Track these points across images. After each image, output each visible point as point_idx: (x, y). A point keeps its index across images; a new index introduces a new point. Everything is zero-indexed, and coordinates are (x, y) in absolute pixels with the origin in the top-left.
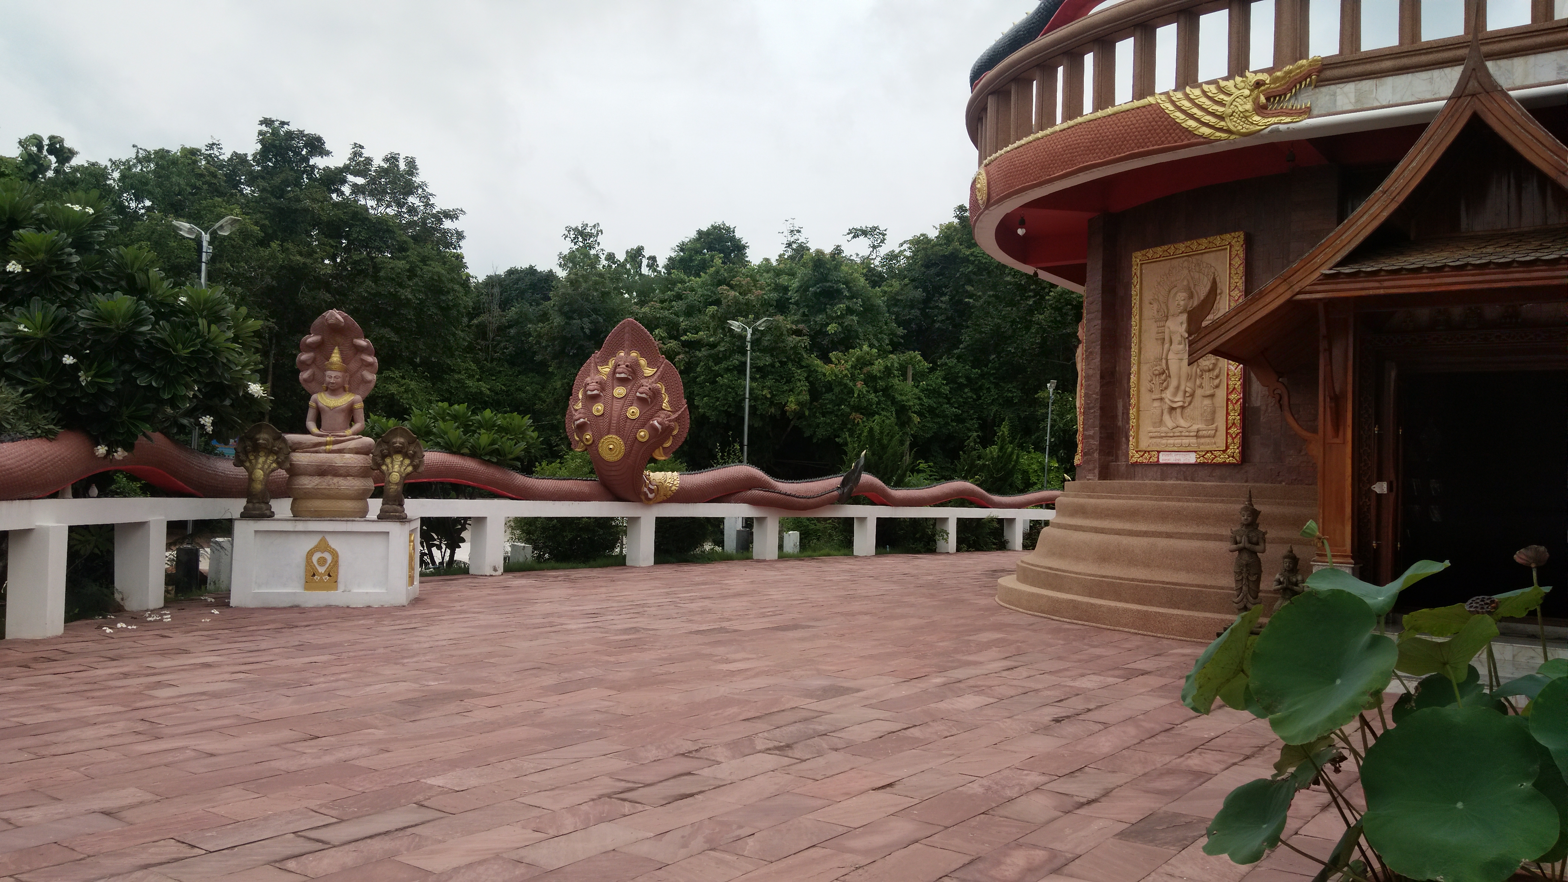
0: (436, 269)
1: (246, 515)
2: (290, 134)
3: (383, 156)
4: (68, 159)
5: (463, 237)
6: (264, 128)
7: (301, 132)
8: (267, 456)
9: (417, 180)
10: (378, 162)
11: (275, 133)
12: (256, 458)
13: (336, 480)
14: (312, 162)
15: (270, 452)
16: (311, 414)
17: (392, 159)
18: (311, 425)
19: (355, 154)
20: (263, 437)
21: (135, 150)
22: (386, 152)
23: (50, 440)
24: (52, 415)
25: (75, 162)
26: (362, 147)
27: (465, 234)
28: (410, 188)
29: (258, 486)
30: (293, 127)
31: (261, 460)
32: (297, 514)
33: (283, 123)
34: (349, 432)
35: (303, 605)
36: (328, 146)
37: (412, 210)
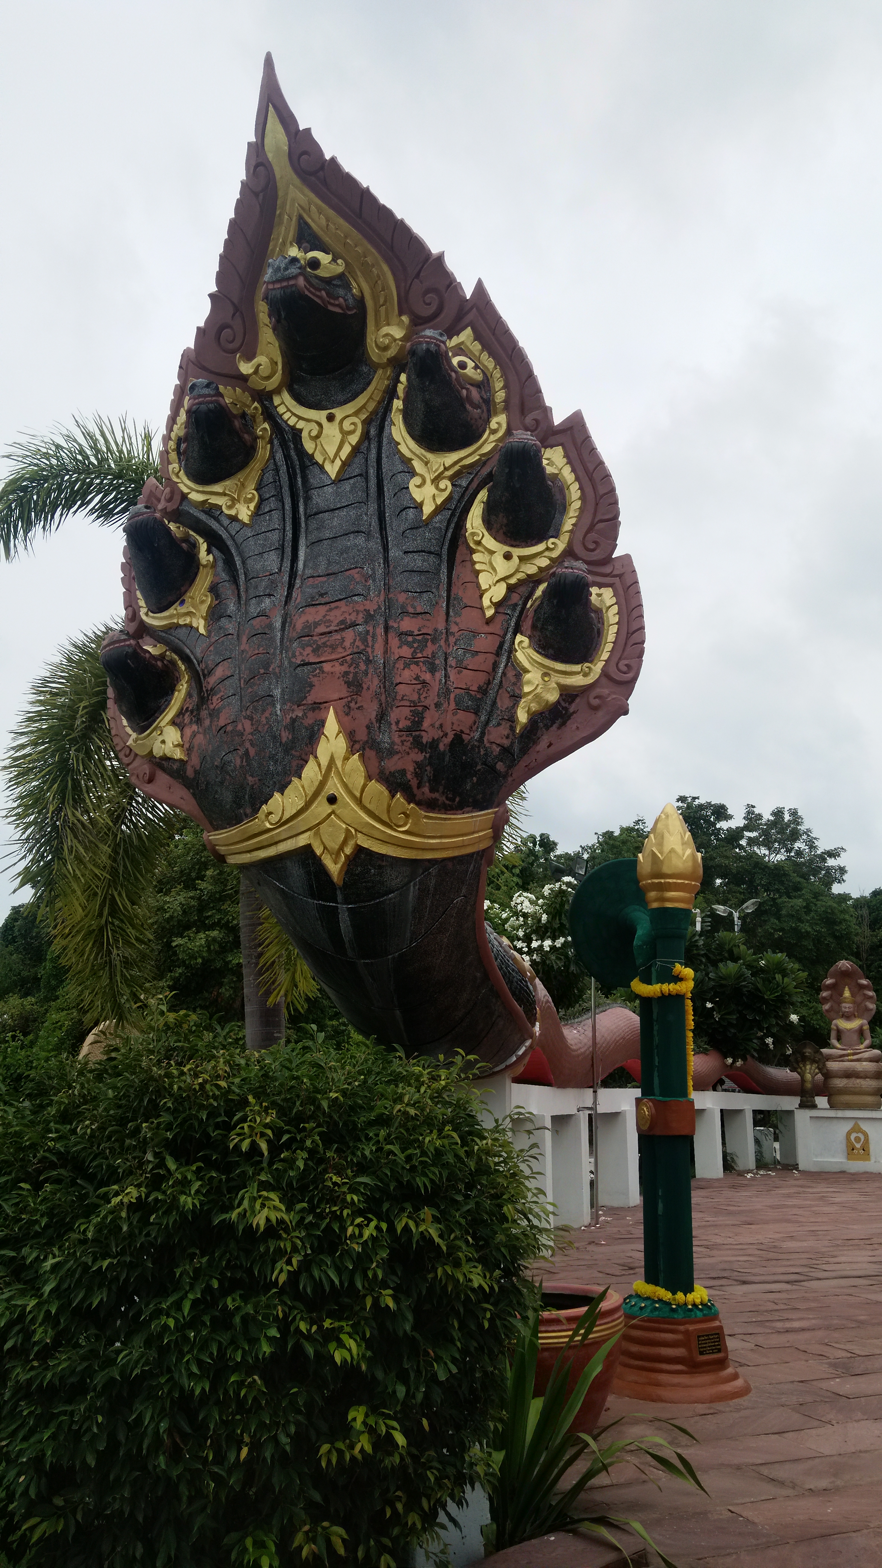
0: (829, 904)
1: (802, 1106)
2: (701, 807)
3: (770, 811)
4: (552, 850)
5: (846, 872)
6: (680, 804)
7: (709, 803)
8: (811, 1064)
9: (802, 828)
10: (767, 816)
11: (689, 806)
12: (805, 1066)
13: (858, 1081)
14: (718, 826)
15: (813, 1061)
16: (833, 1034)
17: (778, 813)
18: (834, 1042)
19: (748, 813)
20: (808, 1051)
21: (596, 836)
22: (773, 807)
23: (707, 1054)
24: (705, 1039)
25: (559, 851)
26: (753, 807)
27: (846, 869)
28: (795, 835)
29: (809, 1085)
30: (702, 801)
31: (808, 1067)
32: (832, 1106)
33: (694, 798)
34: (862, 1046)
35: (848, 1171)
36: (730, 812)
37: (799, 853)
